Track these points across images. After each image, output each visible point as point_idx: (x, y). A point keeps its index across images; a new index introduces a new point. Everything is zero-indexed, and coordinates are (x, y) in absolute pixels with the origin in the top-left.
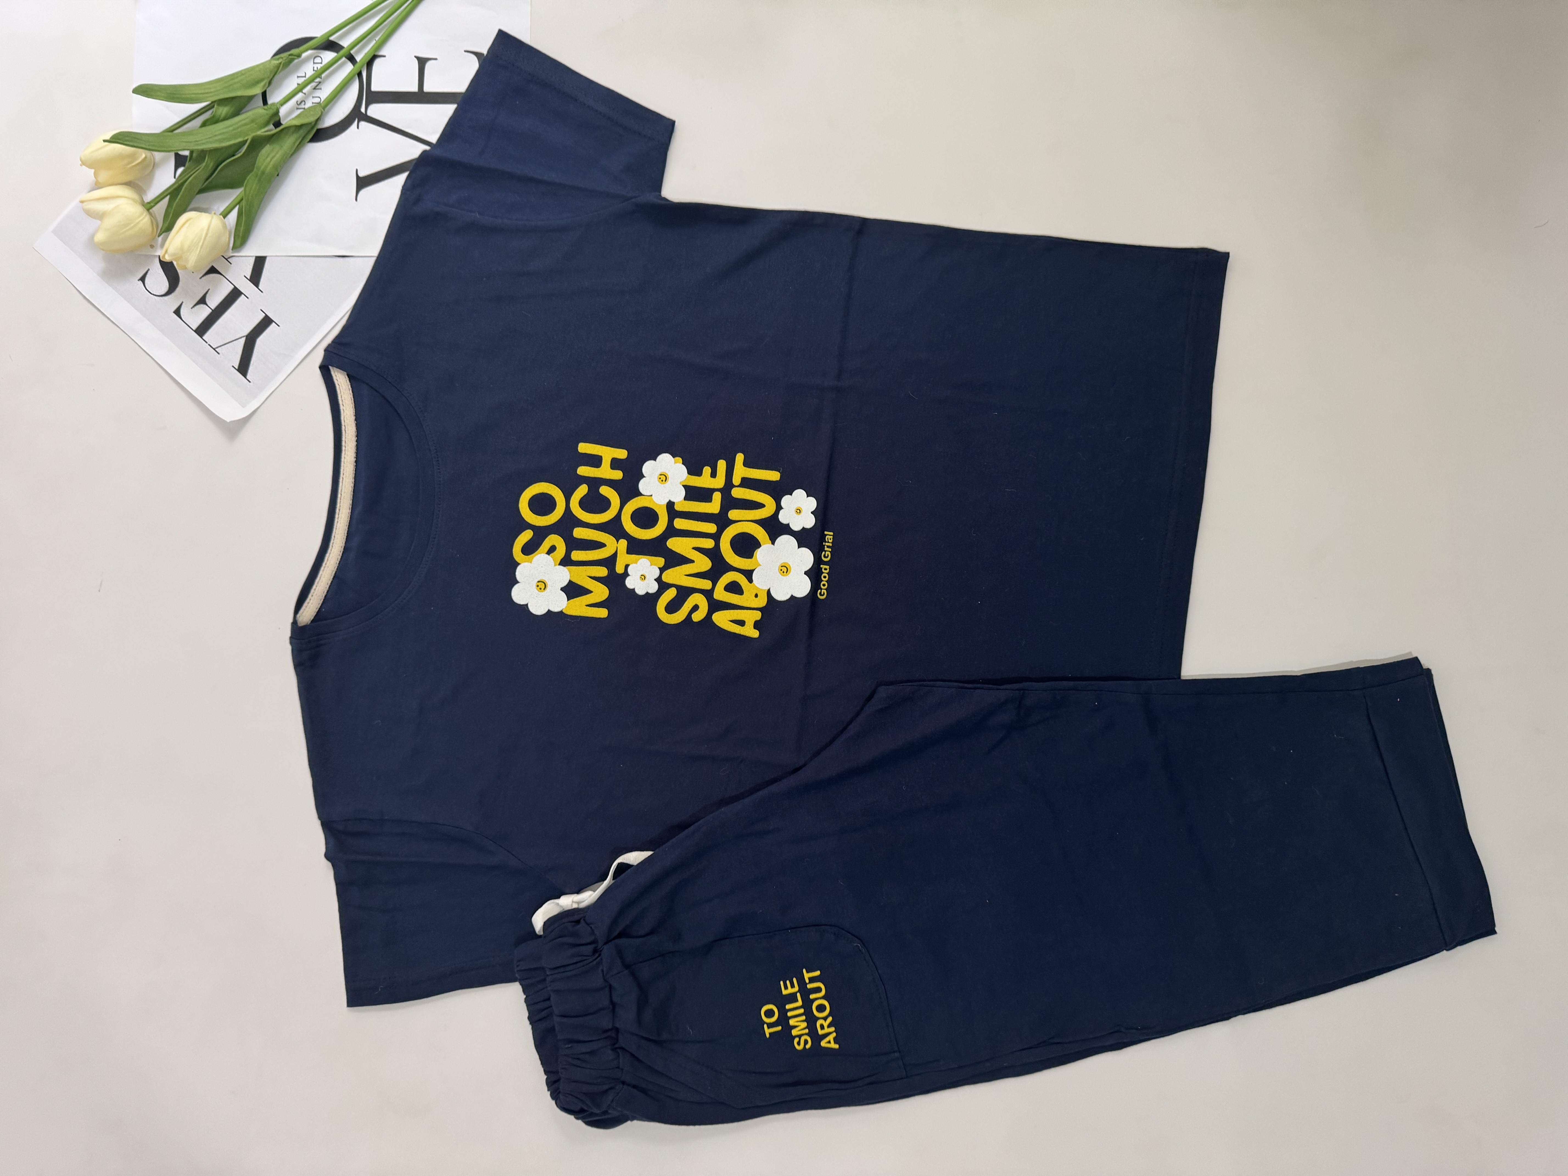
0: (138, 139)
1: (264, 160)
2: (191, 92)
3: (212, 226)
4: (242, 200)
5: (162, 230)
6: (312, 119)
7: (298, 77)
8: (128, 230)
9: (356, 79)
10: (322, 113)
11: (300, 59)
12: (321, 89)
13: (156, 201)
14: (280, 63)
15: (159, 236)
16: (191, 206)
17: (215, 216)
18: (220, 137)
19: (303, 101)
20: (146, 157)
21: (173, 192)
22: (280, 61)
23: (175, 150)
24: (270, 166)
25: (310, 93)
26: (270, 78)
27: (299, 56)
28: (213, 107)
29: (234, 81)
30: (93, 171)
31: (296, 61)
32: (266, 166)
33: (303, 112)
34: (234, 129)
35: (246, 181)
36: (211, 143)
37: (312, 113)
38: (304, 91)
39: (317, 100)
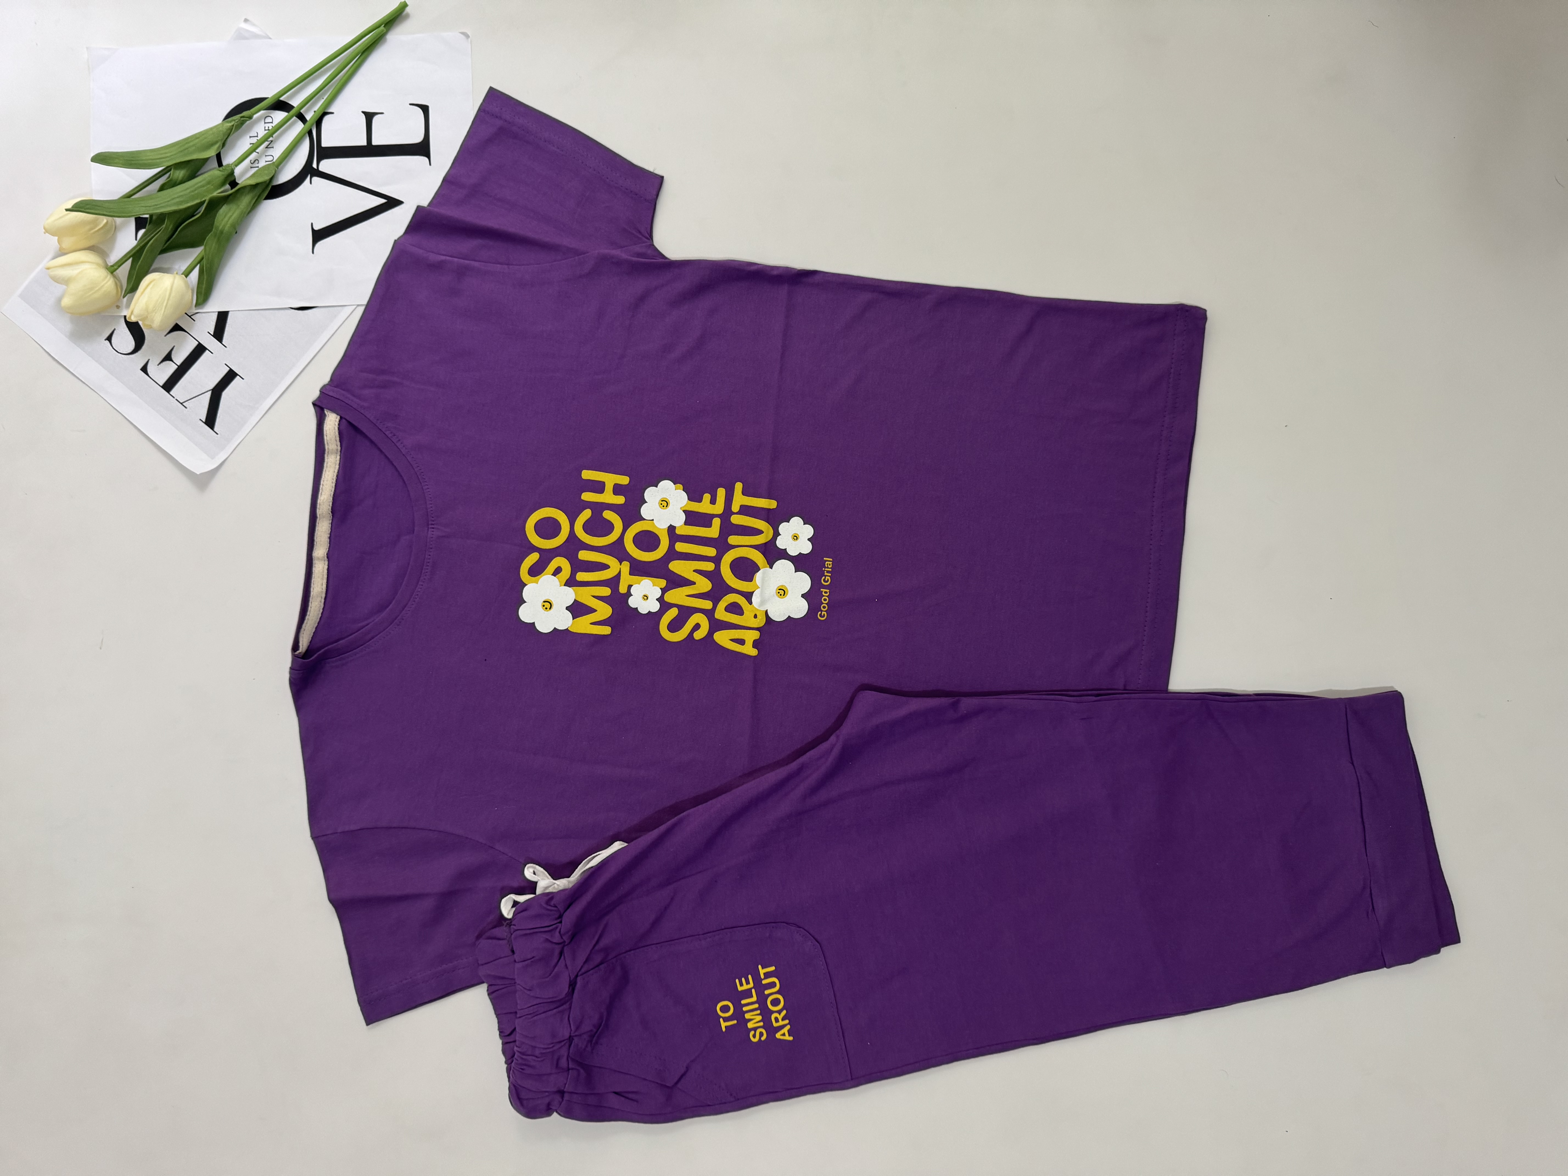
0: (99, 206)
1: (222, 220)
2: (147, 158)
3: (175, 286)
4: (202, 258)
5: (127, 292)
6: (266, 178)
7: (250, 137)
8: (93, 294)
9: (306, 138)
10: (276, 171)
11: (252, 120)
12: (273, 147)
13: (119, 264)
14: (233, 125)
15: (124, 297)
16: (153, 267)
17: (177, 276)
18: (178, 200)
19: (256, 160)
20: (107, 222)
21: (136, 255)
22: (232, 124)
23: (135, 215)
24: (228, 225)
25: (264, 152)
26: (223, 141)
27: (250, 117)
28: (170, 170)
29: (189, 145)
30: (57, 238)
31: (248, 122)
32: (224, 226)
33: (257, 170)
34: (193, 191)
35: (205, 241)
36: (170, 206)
37: (266, 172)
38: (257, 151)
39: (270, 158)
